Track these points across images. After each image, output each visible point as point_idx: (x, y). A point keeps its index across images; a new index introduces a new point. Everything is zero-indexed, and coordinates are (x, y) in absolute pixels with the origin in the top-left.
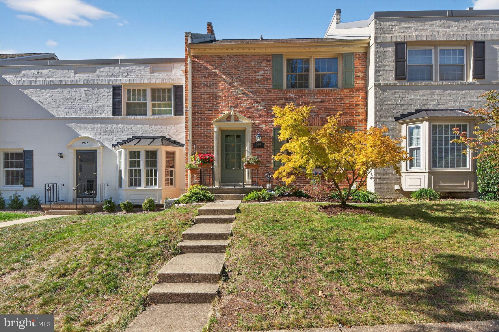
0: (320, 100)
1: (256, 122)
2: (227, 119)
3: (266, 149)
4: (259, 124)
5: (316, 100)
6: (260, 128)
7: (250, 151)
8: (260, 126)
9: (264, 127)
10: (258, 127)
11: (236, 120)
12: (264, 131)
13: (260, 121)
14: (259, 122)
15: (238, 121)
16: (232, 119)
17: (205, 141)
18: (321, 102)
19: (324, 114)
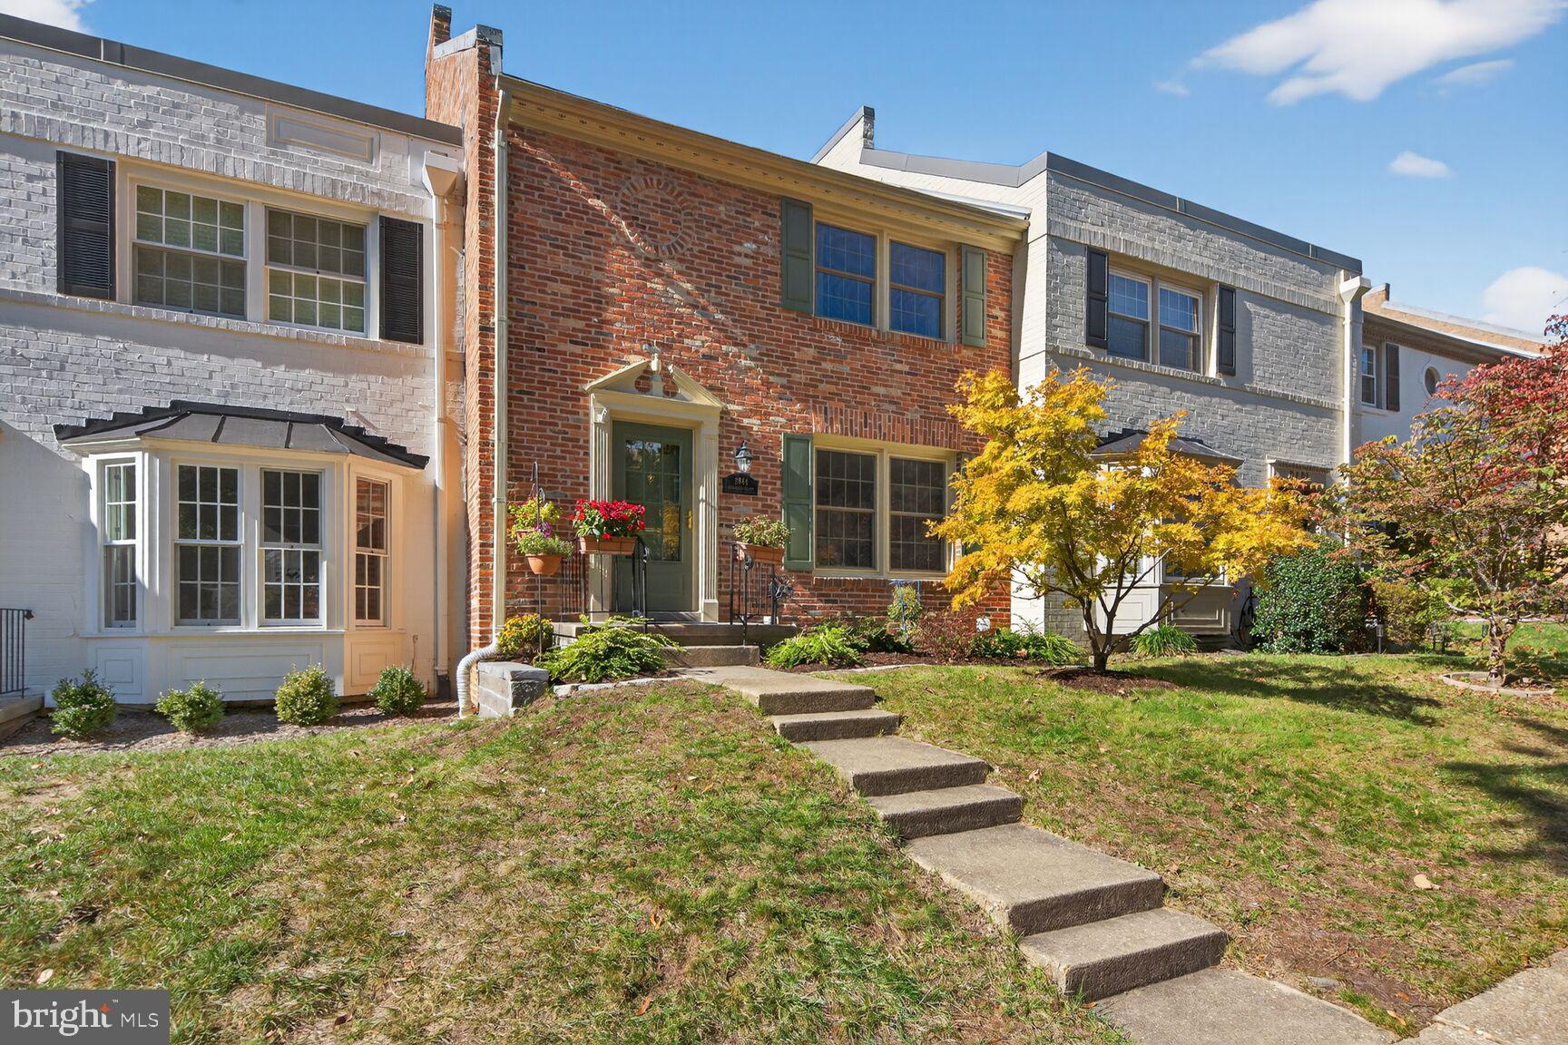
0: (906, 368)
1: (731, 407)
2: (637, 383)
3: (762, 500)
4: (741, 414)
5: (898, 367)
6: (743, 427)
7: (715, 503)
8: (746, 421)
9: (755, 428)
10: (739, 426)
11: (670, 392)
12: (756, 440)
13: (743, 404)
14: (740, 408)
15: (674, 395)
16: (658, 386)
17: (558, 453)
18: (908, 373)
19: (916, 411)
